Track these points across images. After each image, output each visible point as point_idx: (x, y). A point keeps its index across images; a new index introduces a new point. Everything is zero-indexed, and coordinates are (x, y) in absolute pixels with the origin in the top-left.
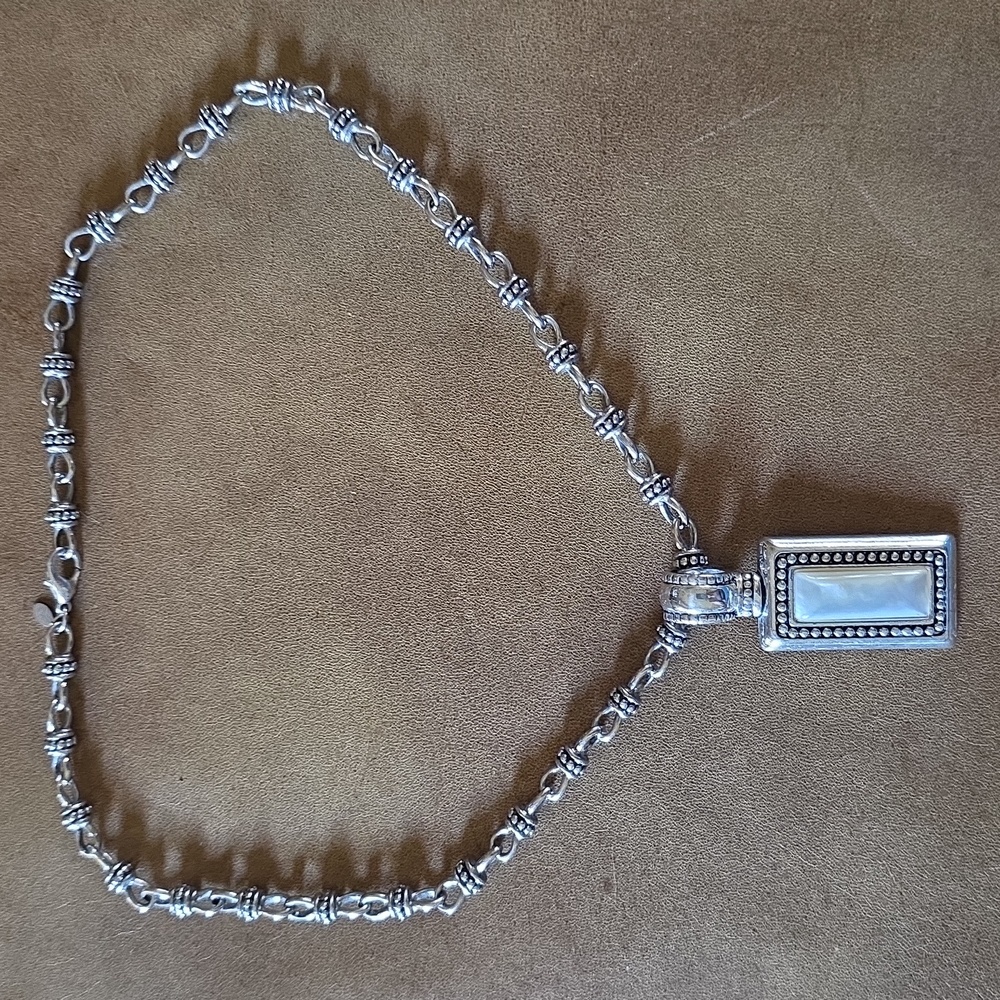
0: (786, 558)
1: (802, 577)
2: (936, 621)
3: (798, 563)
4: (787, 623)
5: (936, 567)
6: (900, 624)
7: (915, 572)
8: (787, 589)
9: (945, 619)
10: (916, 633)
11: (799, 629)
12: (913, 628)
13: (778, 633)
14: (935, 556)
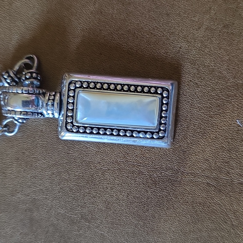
0: (75, 84)
1: (83, 95)
2: (160, 130)
3: (81, 87)
4: (72, 123)
5: (163, 97)
6: (138, 130)
7: (147, 99)
8: (74, 102)
9: (165, 129)
10: (148, 136)
11: (78, 127)
12: (146, 133)
13: (67, 129)
14: (163, 91)
